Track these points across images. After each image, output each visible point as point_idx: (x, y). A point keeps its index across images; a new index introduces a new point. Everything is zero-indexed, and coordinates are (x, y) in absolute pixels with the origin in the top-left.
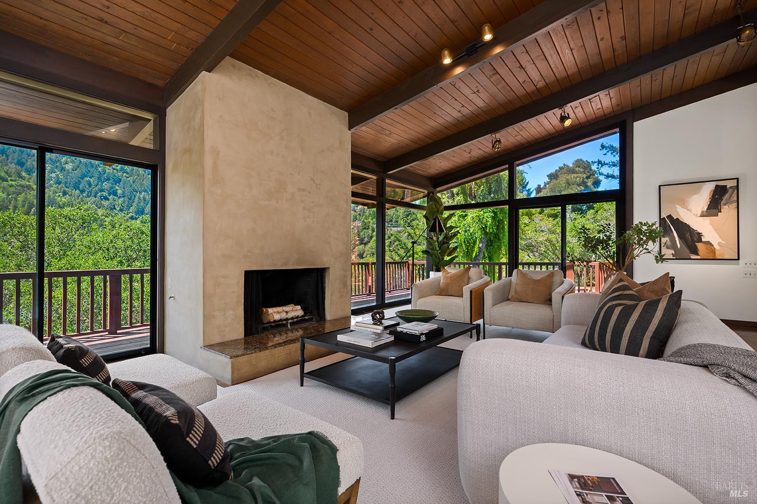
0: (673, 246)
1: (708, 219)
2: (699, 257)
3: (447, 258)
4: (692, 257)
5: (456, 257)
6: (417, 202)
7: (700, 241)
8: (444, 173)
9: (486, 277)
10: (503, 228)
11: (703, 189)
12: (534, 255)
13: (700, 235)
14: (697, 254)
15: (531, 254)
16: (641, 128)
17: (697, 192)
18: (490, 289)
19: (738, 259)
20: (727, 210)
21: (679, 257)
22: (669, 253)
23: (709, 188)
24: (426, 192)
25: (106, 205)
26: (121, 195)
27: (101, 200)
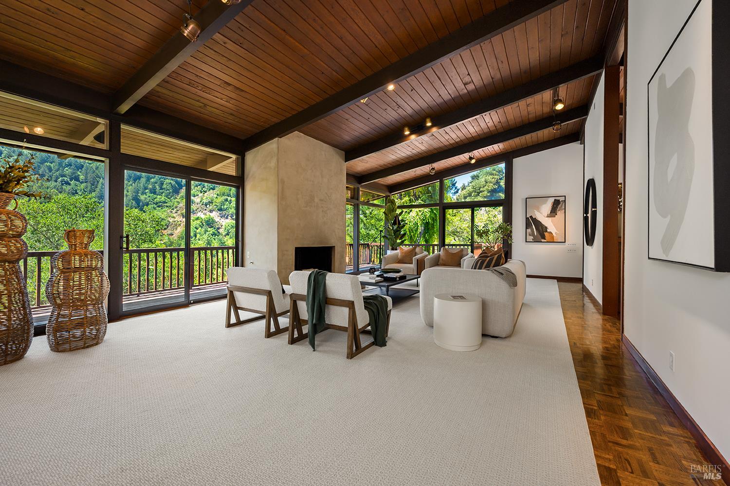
0: (533, 234)
1: (550, 219)
2: (545, 241)
3: (399, 241)
4: (542, 241)
5: (405, 240)
6: (376, 202)
7: (547, 231)
8: (397, 183)
9: (425, 252)
11: (548, 201)
12: (459, 240)
13: (546, 228)
14: (545, 239)
15: (457, 239)
16: (518, 162)
17: (545, 203)
18: (428, 259)
19: (565, 242)
20: (560, 214)
21: (536, 241)
22: (530, 238)
23: (551, 201)
24: (384, 195)
25: (67, 190)
26: (84, 181)
27: (63, 184)
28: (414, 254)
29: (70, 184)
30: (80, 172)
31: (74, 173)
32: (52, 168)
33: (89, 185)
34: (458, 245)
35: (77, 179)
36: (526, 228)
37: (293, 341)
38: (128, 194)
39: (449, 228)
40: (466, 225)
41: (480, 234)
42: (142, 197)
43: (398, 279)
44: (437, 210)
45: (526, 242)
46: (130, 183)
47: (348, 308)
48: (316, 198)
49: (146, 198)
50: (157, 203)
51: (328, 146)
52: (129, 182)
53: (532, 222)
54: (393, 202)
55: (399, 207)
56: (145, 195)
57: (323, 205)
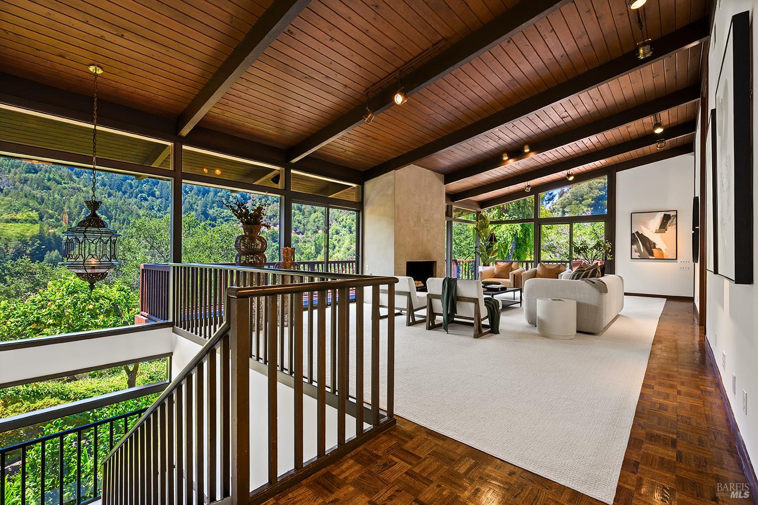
0: (639, 251)
1: (659, 235)
2: (654, 258)
4: (650, 258)
7: (655, 248)
8: (488, 198)
10: (529, 235)
11: (657, 216)
12: (556, 256)
13: (654, 243)
14: (653, 256)
15: (552, 255)
16: (621, 175)
17: (653, 217)
18: (525, 274)
19: (677, 259)
20: (671, 229)
21: (642, 258)
22: (636, 255)
23: (660, 216)
24: (475, 211)
25: (145, 206)
26: (159, 196)
27: (141, 200)
28: (510, 269)
29: (147, 200)
30: (156, 188)
31: (151, 189)
32: (133, 185)
33: (164, 200)
34: (555, 262)
35: (153, 195)
36: (632, 244)
37: (429, 328)
38: (198, 208)
39: (544, 244)
40: (564, 240)
41: (578, 251)
42: (211, 212)
43: (500, 290)
44: (531, 227)
45: (632, 259)
46: (199, 198)
47: (474, 304)
48: (422, 219)
49: (214, 213)
50: (224, 218)
51: (431, 171)
52: (199, 196)
53: (637, 238)
54: (484, 218)
55: (492, 223)
56: (213, 209)
57: (427, 225)
